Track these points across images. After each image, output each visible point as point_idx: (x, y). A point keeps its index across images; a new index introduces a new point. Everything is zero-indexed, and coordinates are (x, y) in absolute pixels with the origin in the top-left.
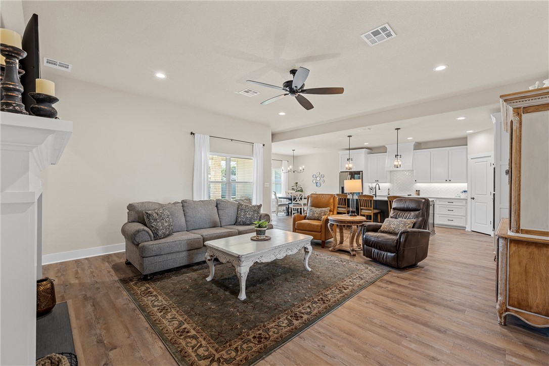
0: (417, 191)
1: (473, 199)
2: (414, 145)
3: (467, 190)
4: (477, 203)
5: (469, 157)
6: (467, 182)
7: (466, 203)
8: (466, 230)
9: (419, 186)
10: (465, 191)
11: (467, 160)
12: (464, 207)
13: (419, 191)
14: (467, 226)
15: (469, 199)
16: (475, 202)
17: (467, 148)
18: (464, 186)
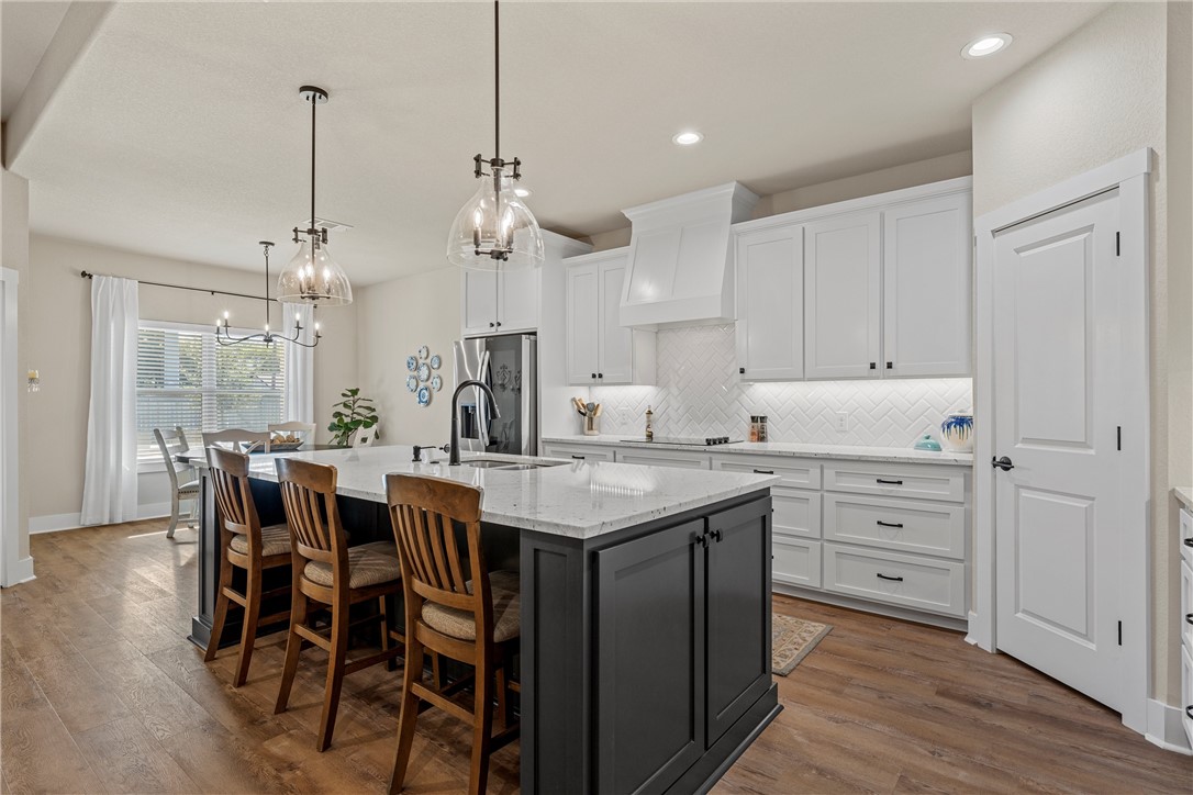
0: (754, 419)
1: (1006, 465)
2: (734, 199)
3: (969, 413)
4: (1024, 493)
5: (983, 225)
6: (971, 372)
7: (968, 487)
8: (968, 639)
9: (766, 395)
10: (961, 422)
11: (972, 241)
12: (957, 512)
13: (763, 419)
14: (972, 616)
15: (983, 469)
16: (1018, 487)
17: (970, 190)
18: (956, 393)
